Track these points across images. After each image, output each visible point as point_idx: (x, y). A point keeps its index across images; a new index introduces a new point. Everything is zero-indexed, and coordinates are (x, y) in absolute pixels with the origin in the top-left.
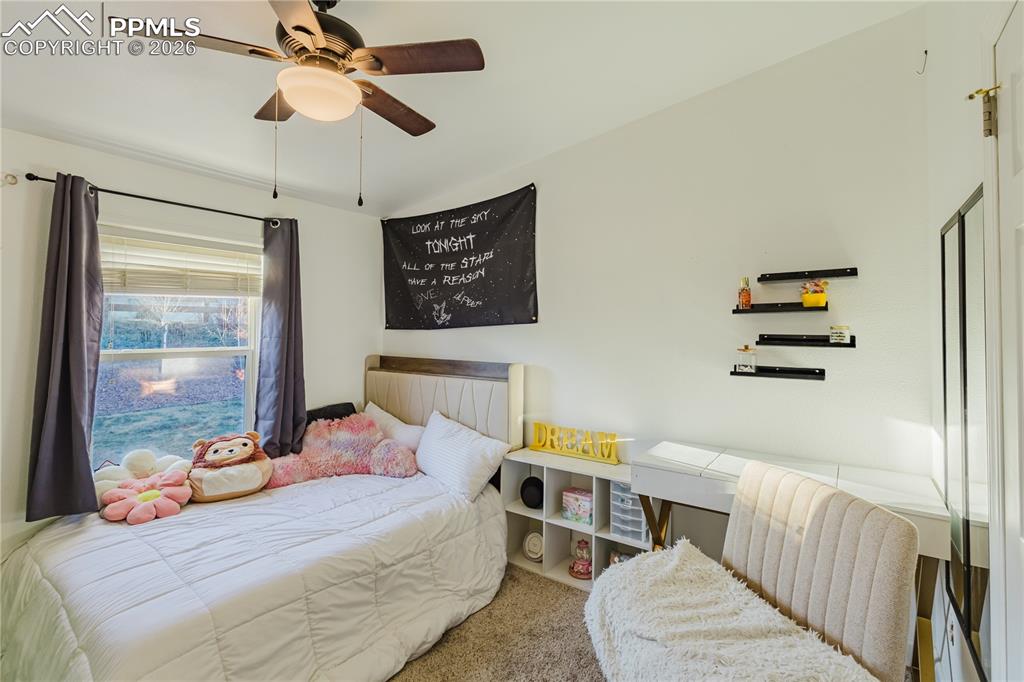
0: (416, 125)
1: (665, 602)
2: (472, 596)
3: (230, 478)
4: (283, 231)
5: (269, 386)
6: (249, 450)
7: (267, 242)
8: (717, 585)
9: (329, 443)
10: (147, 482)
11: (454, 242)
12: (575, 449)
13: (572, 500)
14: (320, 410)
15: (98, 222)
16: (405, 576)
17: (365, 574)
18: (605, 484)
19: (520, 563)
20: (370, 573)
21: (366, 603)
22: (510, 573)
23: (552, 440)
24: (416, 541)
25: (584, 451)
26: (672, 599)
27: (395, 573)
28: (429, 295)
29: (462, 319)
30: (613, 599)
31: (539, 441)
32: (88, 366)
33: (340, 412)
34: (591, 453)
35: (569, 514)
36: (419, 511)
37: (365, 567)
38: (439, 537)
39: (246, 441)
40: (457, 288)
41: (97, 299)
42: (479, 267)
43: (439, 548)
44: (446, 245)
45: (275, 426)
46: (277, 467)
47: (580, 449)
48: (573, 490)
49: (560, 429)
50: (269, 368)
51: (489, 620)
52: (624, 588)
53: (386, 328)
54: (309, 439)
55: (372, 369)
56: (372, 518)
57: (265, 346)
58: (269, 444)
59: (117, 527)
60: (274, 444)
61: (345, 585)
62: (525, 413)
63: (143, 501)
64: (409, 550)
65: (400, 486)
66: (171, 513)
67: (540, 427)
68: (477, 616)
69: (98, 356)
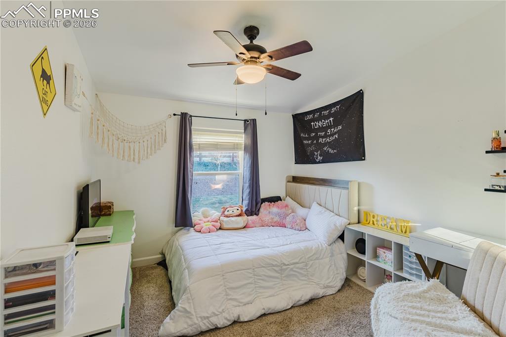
0: (293, 76)
1: (410, 304)
2: (326, 288)
3: (232, 221)
4: (251, 124)
5: (246, 188)
6: (239, 212)
7: (245, 129)
8: (449, 305)
9: (269, 212)
10: (207, 220)
11: (324, 122)
12: (386, 226)
13: (381, 252)
14: (267, 198)
15: (192, 128)
16: (295, 271)
17: (276, 266)
18: (400, 247)
19: (354, 279)
20: (279, 266)
21: (277, 278)
22: (347, 283)
23: (373, 221)
24: (299, 258)
25: (391, 228)
26: (415, 304)
27: (289, 269)
28: (312, 148)
29: (328, 159)
30: (383, 297)
31: (367, 221)
32: (190, 177)
33: (275, 200)
34: (395, 230)
35: (380, 259)
36: (302, 246)
37: (276, 263)
38: (311, 258)
39: (238, 208)
40: (325, 144)
41: (192, 154)
42: (335, 133)
43: (311, 263)
44: (320, 124)
45: (249, 203)
46: (249, 219)
47: (389, 227)
48: (383, 247)
49: (378, 215)
50: (246, 180)
51: (333, 300)
52: (389, 293)
53: (295, 163)
54: (261, 210)
55: (288, 182)
56: (282, 244)
57: (245, 171)
58: (247, 210)
59: (198, 233)
60: (248, 210)
61: (268, 268)
62: (359, 205)
63: (206, 226)
64: (297, 261)
65: (297, 234)
66: (213, 231)
67: (367, 214)
68: (327, 297)
69: (192, 174)
